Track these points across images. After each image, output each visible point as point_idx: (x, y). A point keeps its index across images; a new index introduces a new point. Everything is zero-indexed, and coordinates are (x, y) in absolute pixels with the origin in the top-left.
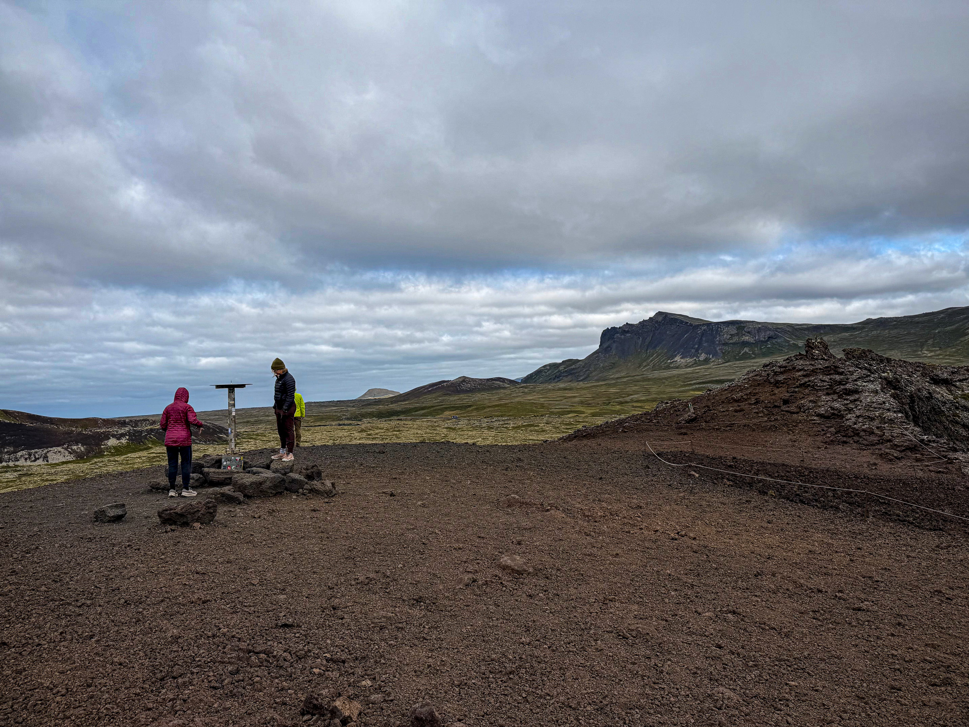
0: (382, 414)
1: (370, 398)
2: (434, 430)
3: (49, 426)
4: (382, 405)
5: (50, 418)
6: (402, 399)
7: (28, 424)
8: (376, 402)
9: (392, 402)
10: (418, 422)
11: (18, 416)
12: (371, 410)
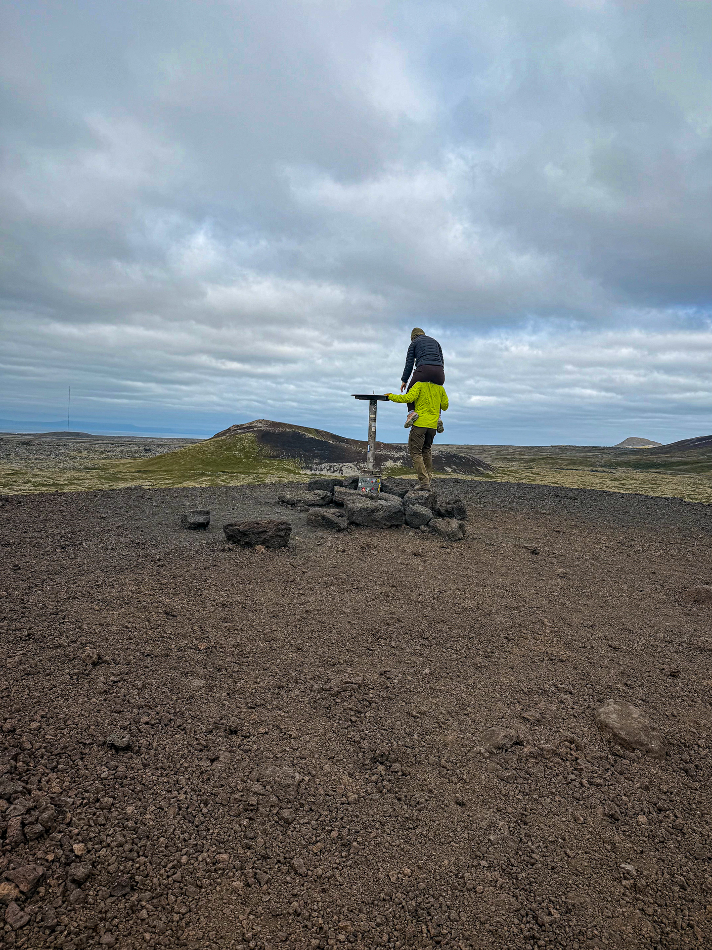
0: (640, 464)
1: (628, 447)
2: (697, 488)
3: (344, 445)
4: (640, 455)
5: (347, 439)
6: (664, 451)
7: (331, 442)
8: (633, 451)
9: (651, 453)
10: (679, 478)
11: (324, 435)
12: (628, 459)
